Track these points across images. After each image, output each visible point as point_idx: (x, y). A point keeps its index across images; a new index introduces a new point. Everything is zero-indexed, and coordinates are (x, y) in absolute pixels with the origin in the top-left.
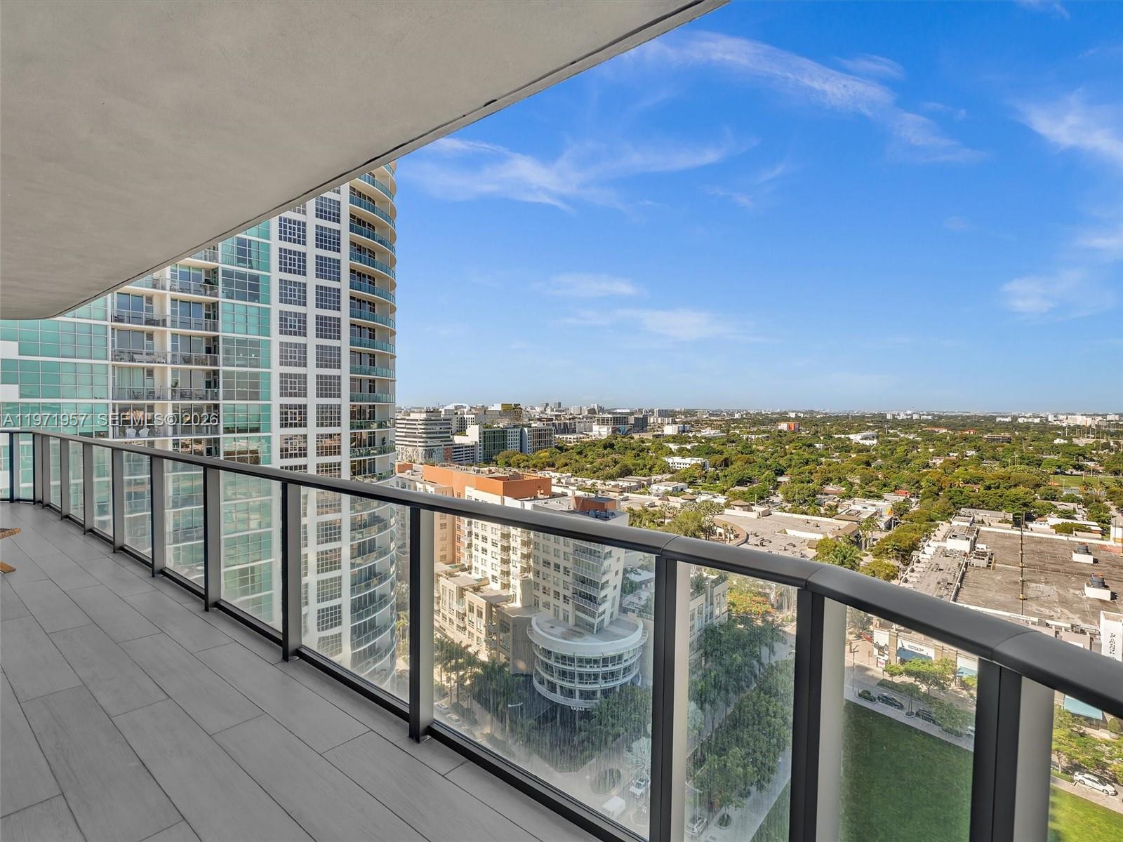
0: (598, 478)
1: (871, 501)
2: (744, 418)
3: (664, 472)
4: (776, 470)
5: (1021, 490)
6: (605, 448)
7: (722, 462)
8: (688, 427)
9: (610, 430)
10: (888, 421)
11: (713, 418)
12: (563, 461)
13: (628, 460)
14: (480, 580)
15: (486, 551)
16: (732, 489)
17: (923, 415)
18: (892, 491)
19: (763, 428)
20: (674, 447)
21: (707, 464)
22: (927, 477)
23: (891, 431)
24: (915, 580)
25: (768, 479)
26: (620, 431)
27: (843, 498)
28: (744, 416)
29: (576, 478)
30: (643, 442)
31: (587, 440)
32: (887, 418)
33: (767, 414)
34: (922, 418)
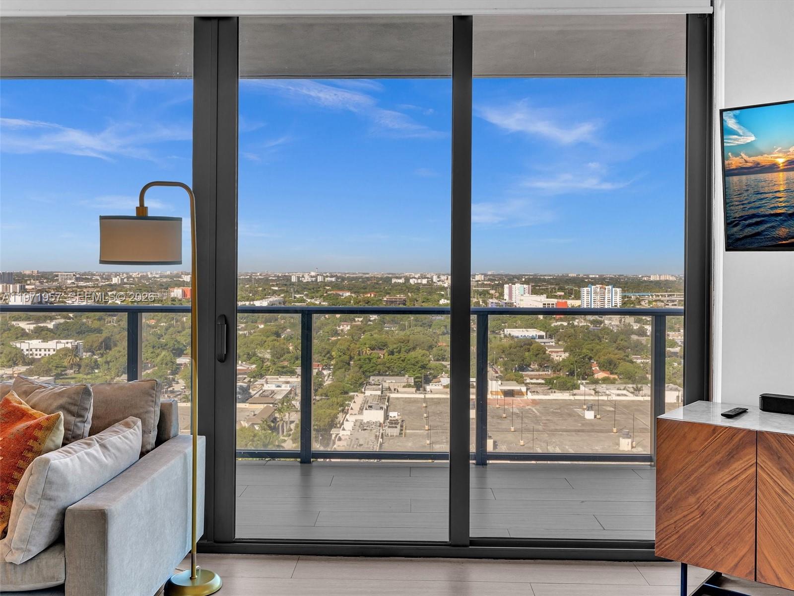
1: (283, 379)
2: (126, 284)
3: (15, 364)
4: (173, 349)
5: (418, 353)
7: (101, 343)
10: (293, 284)
11: (81, 284)
16: (117, 379)
17: (327, 276)
20: (28, 326)
21: (81, 346)
22: (337, 346)
23: (298, 296)
25: (165, 362)
27: (254, 377)
28: (125, 280)
32: (292, 281)
33: (155, 277)
34: (326, 281)
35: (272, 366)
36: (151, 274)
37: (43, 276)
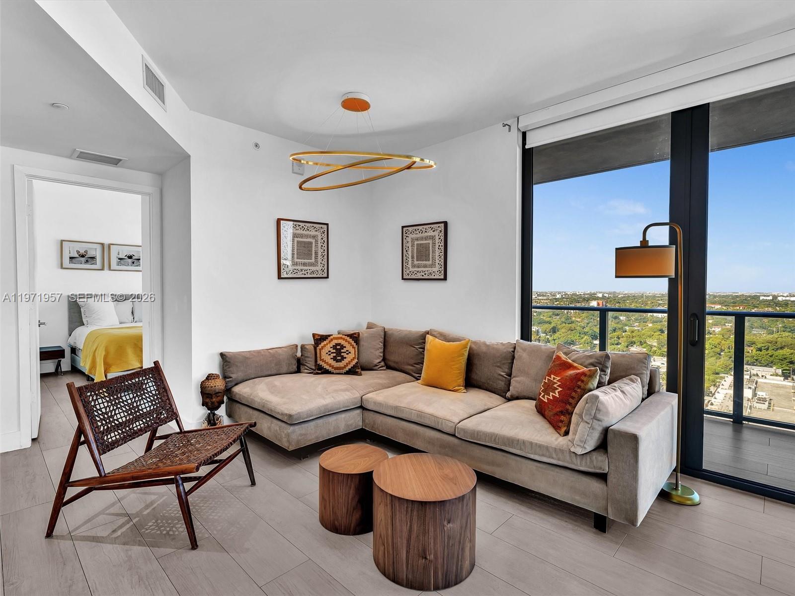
5: (787, 352)
7: (551, 329)
11: (540, 298)
21: (540, 330)
22: (710, 341)
25: (586, 342)
28: (564, 296)
33: (581, 295)
36: (579, 292)
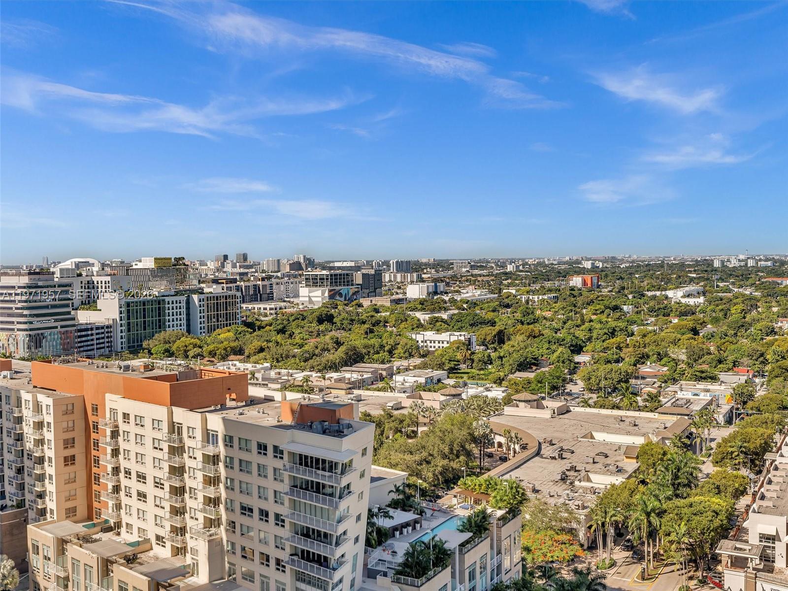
0: (312, 368)
1: (702, 385)
2: (522, 271)
3: (411, 355)
4: (572, 345)
6: (320, 321)
7: (495, 336)
8: (441, 287)
9: (326, 294)
10: (716, 270)
11: (476, 272)
12: (257, 344)
13: (356, 339)
14: (138, 543)
15: (145, 496)
16: (511, 376)
17: (760, 260)
18: (729, 370)
19: (548, 284)
20: (423, 317)
21: (474, 339)
22: (774, 347)
23: (721, 285)
24: (774, 495)
25: (561, 359)
26: (341, 295)
27: (666, 382)
28: (521, 267)
29: (278, 370)
30: (377, 311)
31: (292, 310)
32: (715, 266)
33: (552, 264)
34: (759, 265)
35: (688, 370)
36: (549, 260)
37: (438, 265)
